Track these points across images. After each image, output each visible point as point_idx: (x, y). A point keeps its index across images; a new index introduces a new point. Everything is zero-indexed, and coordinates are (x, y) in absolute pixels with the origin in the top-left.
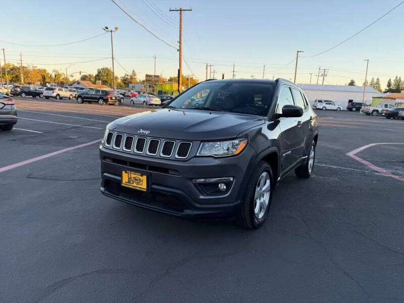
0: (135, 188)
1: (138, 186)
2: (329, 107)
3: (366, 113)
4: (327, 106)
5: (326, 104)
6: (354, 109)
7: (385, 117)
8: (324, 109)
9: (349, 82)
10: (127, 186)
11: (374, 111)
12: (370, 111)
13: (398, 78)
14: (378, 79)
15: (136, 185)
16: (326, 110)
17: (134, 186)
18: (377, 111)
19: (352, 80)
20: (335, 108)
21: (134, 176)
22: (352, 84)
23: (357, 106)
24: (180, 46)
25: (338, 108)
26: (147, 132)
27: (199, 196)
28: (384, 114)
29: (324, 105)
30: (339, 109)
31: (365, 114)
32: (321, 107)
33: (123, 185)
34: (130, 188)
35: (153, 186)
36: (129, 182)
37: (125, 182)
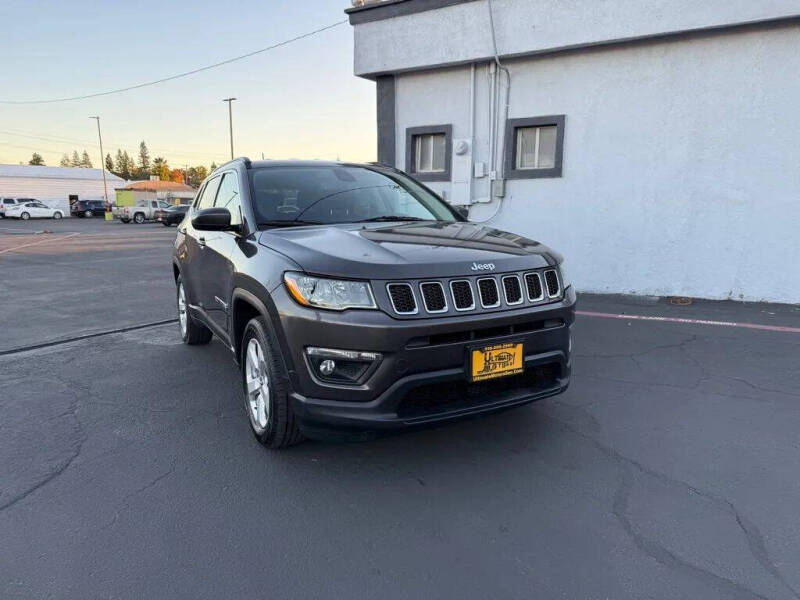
0: (500, 375)
1: (507, 368)
2: (34, 212)
3: (122, 219)
4: (29, 210)
5: (27, 206)
6: (88, 214)
7: (162, 225)
8: (25, 216)
9: (31, 158)
10: (486, 378)
11: (137, 214)
12: (131, 215)
13: (123, 153)
14: (86, 154)
15: (501, 369)
16: (30, 219)
17: (499, 370)
18: (142, 214)
19: (35, 155)
20: (49, 213)
21: (498, 352)
22: (37, 161)
23: (93, 207)
25: (55, 213)
26: (491, 269)
28: (160, 219)
29: (23, 208)
30: (57, 216)
31: (119, 221)
32: (17, 214)
33: (475, 380)
34: (492, 379)
35: (528, 359)
36: (487, 368)
37: (479, 372)
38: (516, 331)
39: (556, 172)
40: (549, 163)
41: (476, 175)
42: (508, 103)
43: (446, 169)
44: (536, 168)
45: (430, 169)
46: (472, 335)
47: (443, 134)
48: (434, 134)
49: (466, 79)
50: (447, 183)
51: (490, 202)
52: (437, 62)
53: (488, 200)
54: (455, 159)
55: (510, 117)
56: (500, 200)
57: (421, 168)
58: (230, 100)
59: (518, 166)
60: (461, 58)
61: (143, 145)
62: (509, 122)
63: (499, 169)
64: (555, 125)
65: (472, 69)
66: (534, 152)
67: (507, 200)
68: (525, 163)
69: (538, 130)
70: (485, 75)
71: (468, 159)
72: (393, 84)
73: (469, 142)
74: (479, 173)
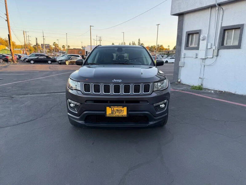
0: (117, 116)
1: (120, 114)
10: (112, 116)
15: (118, 114)
17: (117, 114)
21: (117, 109)
24: (7, 18)
26: (120, 81)
27: (156, 113)
33: (107, 116)
35: (130, 113)
36: (112, 113)
37: (109, 114)
38: (126, 103)
39: (238, 47)
40: (236, 43)
41: (208, 48)
42: (222, 21)
43: (198, 46)
44: (232, 45)
45: (193, 46)
46: (109, 102)
47: (198, 33)
48: (196, 33)
49: (207, 13)
50: (198, 51)
51: (212, 58)
52: (196, 8)
53: (212, 57)
54: (201, 42)
55: (222, 26)
56: (216, 57)
57: (191, 45)
58: (158, 25)
59: (225, 44)
60: (204, 5)
61: (139, 40)
62: (222, 28)
63: (217, 46)
64: (240, 28)
65: (210, 9)
66: (231, 39)
67: (218, 57)
68: (228, 43)
69: (234, 30)
70: (215, 11)
71: (205, 42)
72: (183, 17)
73: (206, 35)
74: (209, 47)
